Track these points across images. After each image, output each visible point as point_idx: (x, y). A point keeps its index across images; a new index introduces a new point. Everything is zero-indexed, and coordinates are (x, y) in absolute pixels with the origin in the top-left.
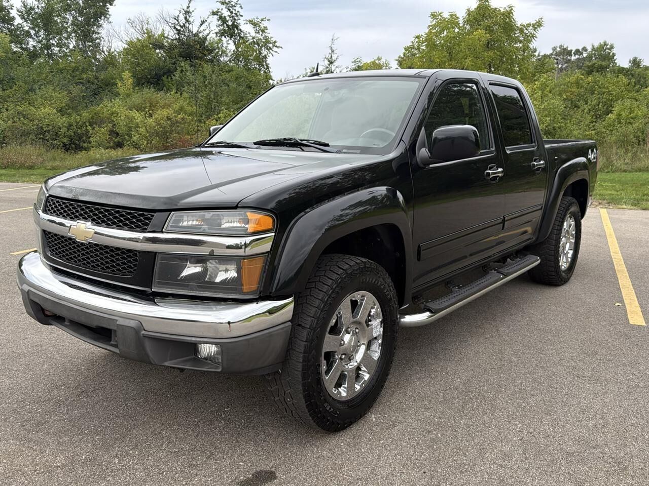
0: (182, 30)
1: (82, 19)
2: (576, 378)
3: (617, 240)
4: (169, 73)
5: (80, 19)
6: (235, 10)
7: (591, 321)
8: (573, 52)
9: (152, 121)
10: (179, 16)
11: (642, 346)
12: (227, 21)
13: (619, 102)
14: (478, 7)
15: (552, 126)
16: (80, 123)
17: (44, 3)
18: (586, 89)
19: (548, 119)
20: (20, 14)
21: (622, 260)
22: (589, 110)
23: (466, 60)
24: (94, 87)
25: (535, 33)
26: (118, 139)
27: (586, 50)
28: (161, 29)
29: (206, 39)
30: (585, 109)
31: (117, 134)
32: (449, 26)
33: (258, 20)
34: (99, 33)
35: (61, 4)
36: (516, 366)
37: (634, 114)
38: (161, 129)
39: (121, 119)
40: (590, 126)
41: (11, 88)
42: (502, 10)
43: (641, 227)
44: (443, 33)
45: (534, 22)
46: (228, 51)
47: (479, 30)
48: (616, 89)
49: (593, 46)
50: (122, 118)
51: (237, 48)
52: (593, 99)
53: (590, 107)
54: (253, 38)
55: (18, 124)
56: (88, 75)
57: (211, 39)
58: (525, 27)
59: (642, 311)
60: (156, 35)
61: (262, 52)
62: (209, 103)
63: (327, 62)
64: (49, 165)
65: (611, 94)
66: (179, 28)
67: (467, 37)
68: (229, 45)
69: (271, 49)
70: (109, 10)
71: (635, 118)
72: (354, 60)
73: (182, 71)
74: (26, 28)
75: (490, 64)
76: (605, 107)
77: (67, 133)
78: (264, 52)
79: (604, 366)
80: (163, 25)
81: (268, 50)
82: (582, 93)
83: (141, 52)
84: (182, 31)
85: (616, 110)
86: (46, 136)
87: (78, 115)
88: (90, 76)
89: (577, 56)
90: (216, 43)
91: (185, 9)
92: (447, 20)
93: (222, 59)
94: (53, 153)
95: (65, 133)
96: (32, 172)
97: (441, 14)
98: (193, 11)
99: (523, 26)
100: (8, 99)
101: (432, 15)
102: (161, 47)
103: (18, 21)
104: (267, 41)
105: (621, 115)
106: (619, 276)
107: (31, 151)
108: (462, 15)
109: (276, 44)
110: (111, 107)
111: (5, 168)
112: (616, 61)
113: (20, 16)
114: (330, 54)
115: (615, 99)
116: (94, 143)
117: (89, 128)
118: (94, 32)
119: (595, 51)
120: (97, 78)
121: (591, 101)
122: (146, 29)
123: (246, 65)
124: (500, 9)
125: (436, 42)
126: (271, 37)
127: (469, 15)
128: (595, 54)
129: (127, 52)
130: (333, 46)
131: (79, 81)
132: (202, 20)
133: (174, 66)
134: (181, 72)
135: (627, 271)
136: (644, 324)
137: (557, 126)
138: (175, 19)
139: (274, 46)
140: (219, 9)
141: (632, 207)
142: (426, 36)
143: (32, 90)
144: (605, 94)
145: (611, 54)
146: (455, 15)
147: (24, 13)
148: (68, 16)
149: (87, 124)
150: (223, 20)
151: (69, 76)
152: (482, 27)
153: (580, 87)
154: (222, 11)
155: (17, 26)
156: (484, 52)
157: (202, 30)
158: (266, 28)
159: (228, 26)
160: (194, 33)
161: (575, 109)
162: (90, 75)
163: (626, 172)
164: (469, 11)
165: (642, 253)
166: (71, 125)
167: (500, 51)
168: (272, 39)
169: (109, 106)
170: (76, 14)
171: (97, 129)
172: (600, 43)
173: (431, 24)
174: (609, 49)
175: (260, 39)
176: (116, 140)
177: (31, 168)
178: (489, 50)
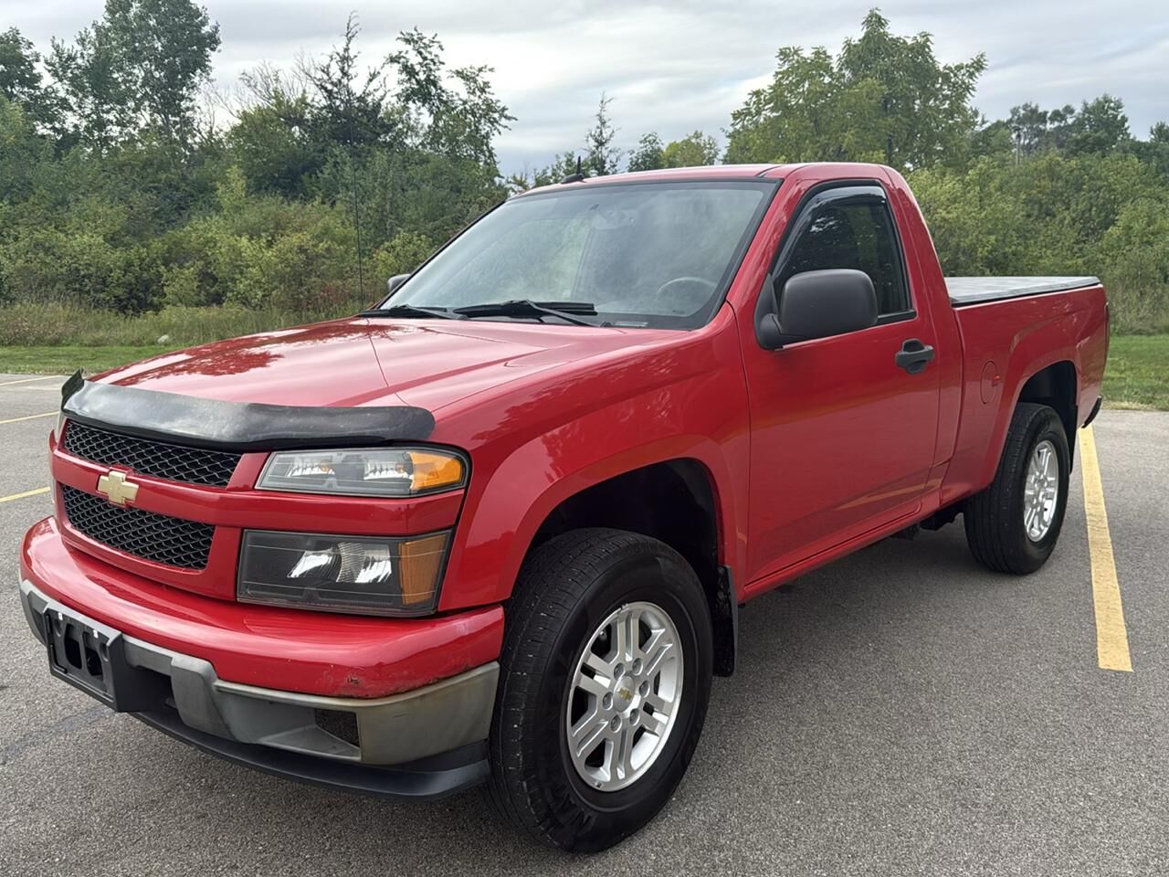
0: (335, 90)
1: (162, 74)
2: (960, 809)
3: (1102, 474)
4: (313, 166)
5: (157, 74)
6: (430, 53)
7: (1018, 661)
8: (1049, 115)
9: (272, 255)
10: (329, 65)
11: (1116, 722)
12: (417, 74)
13: (1128, 204)
14: (864, 38)
15: (1001, 251)
16: (147, 261)
17: (93, 48)
18: (1067, 182)
19: (993, 238)
20: (50, 68)
21: (1106, 520)
22: (1073, 219)
23: (846, 134)
24: (178, 195)
25: (971, 81)
26: (216, 288)
27: (1072, 111)
28: (301, 92)
29: (379, 105)
30: (1065, 219)
31: (215, 280)
32: (814, 72)
33: (473, 70)
34: (191, 100)
35: (124, 49)
36: (835, 777)
37: (1156, 226)
38: (288, 269)
39: (220, 253)
40: (1075, 250)
41: (26, 200)
42: (909, 42)
43: (1152, 445)
44: (803, 86)
45: (970, 62)
46: (419, 126)
47: (869, 79)
48: (1122, 180)
49: (1085, 104)
50: (223, 250)
51: (436, 122)
52: (1081, 200)
53: (1074, 215)
54: (465, 103)
55: (35, 265)
56: (170, 175)
57: (389, 106)
58: (952, 72)
59: (1128, 637)
60: (292, 101)
61: (480, 127)
62: (380, 220)
63: (592, 143)
64: (87, 337)
65: (1114, 190)
66: (329, 87)
67: (847, 90)
68: (421, 117)
69: (497, 122)
70: (210, 58)
71: (1158, 233)
72: (643, 138)
73: (336, 163)
74: (62, 94)
75: (890, 140)
76: (1103, 214)
77: (124, 280)
78: (485, 128)
79: (1027, 776)
80: (304, 83)
81: (492, 123)
82: (1060, 190)
83: (261, 132)
84: (336, 93)
85: (1122, 219)
86: (86, 285)
87: (144, 246)
88: (173, 177)
89: (1056, 124)
90: (397, 113)
91: (341, 53)
92: (809, 61)
93: (408, 141)
94: (97, 315)
95: (119, 278)
96: (54, 350)
97: (800, 52)
98: (356, 56)
99: (950, 68)
100: (20, 221)
101: (782, 53)
102: (300, 121)
103: (47, 81)
104: (490, 107)
105: (1132, 228)
106: (1093, 554)
107: (56, 313)
108: (836, 52)
109: (506, 112)
110: (205, 230)
111: (10, 344)
112: (1128, 131)
113: (49, 71)
114: (598, 127)
115: (1120, 199)
116: (171, 297)
117: (162, 269)
118: (183, 97)
119: (1090, 113)
120: (184, 178)
121: (1077, 204)
122: (275, 92)
123: (453, 151)
124: (906, 39)
125: (790, 102)
126: (498, 101)
127: (849, 51)
128: (1089, 119)
129: (237, 131)
130: (603, 113)
131: (151, 185)
132: (372, 72)
133: (322, 155)
134: (335, 166)
135: (1112, 542)
136: (1129, 668)
137: (1010, 250)
138: (323, 71)
139: (501, 116)
140: (400, 52)
141: (1140, 405)
142: (771, 91)
143: (64, 202)
144: (1102, 190)
145: (1119, 118)
146: (825, 53)
147: (57, 65)
148: (136, 71)
149: (159, 262)
150: (409, 71)
151: (135, 177)
152: (873, 71)
153: (1055, 179)
154: (407, 56)
155: (46, 90)
156: (878, 117)
157: (372, 90)
158: (486, 84)
159: (418, 82)
160: (358, 95)
161: (1048, 219)
162: (173, 174)
163: (1141, 334)
164: (849, 45)
165: (1147, 502)
166: (129, 264)
167: (908, 117)
168: (498, 104)
169: (201, 228)
170: (151, 65)
171: (176, 270)
172: (1097, 99)
173: (778, 70)
174: (1113, 109)
175: (478, 104)
176: (212, 290)
177: (56, 343)
178: (887, 115)
